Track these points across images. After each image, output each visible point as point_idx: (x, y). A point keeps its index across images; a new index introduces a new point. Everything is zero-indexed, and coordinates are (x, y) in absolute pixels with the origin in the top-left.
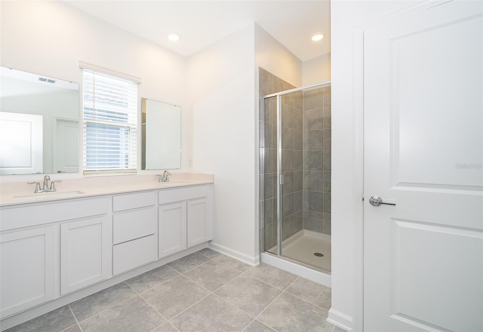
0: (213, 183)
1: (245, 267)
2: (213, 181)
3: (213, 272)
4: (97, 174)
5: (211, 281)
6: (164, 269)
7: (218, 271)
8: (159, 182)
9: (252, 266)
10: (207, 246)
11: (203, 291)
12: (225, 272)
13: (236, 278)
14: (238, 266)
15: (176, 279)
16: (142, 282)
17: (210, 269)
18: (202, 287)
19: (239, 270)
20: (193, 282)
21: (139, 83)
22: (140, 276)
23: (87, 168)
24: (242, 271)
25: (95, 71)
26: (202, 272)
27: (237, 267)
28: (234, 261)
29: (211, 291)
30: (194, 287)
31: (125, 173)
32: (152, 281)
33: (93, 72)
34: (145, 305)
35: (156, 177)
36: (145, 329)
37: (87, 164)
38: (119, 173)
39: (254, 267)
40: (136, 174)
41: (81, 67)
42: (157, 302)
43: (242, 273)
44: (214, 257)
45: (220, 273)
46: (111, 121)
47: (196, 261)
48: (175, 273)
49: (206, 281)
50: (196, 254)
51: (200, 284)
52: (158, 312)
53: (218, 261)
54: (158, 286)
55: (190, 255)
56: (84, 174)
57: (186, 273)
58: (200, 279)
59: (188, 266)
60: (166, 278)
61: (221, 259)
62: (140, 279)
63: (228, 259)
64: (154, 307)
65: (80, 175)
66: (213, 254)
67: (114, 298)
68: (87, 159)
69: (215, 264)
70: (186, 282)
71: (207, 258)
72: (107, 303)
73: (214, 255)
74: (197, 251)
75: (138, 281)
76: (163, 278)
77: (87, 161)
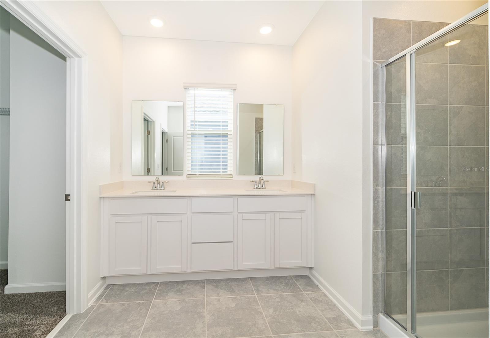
0: (314, 195)
1: (343, 324)
2: (315, 192)
3: (292, 309)
4: (197, 177)
5: (281, 320)
6: (243, 282)
7: (299, 311)
8: (254, 188)
9: (357, 328)
10: (307, 273)
11: (264, 327)
12: (309, 316)
13: (317, 333)
14: (334, 318)
15: (246, 298)
16: (217, 287)
17: (292, 304)
18: (266, 322)
19: (331, 324)
20: (262, 310)
21: (235, 90)
22: (220, 281)
23: (191, 172)
24: (334, 328)
25: (196, 88)
26: (280, 304)
27: (330, 318)
28: (333, 307)
29: (272, 333)
30: (257, 317)
31: (222, 177)
32: (225, 290)
33: (193, 89)
34: (201, 311)
35: (251, 183)
36: (184, 336)
37: (192, 169)
38: (216, 177)
39: (359, 331)
40: (232, 178)
41: (185, 87)
42: (213, 315)
43: (333, 330)
44: (309, 290)
45: (300, 316)
46: (211, 130)
47: (283, 287)
48: (251, 291)
49: (275, 317)
50: (289, 278)
51: (267, 318)
52: (206, 325)
53: (309, 298)
54: (225, 298)
55: (281, 277)
56: (187, 177)
57: (261, 296)
58: (271, 311)
59: (270, 289)
60: (238, 292)
61: (315, 298)
62: (216, 283)
63: (326, 301)
64: (207, 317)
65: (184, 178)
66: (309, 286)
67: (187, 292)
68: (191, 164)
69: (302, 301)
70: (254, 306)
71: (299, 288)
72: (180, 293)
73: (309, 288)
74: (292, 276)
75: (214, 284)
76: (236, 291)
77: (192, 166)
